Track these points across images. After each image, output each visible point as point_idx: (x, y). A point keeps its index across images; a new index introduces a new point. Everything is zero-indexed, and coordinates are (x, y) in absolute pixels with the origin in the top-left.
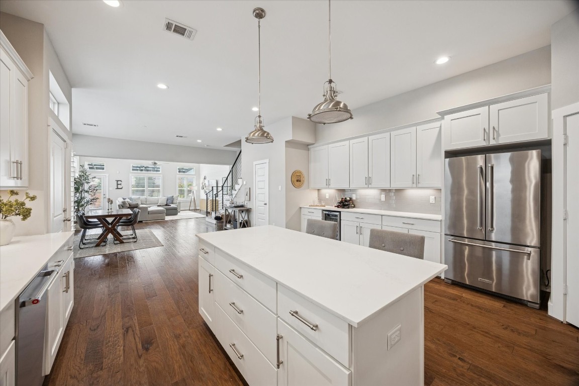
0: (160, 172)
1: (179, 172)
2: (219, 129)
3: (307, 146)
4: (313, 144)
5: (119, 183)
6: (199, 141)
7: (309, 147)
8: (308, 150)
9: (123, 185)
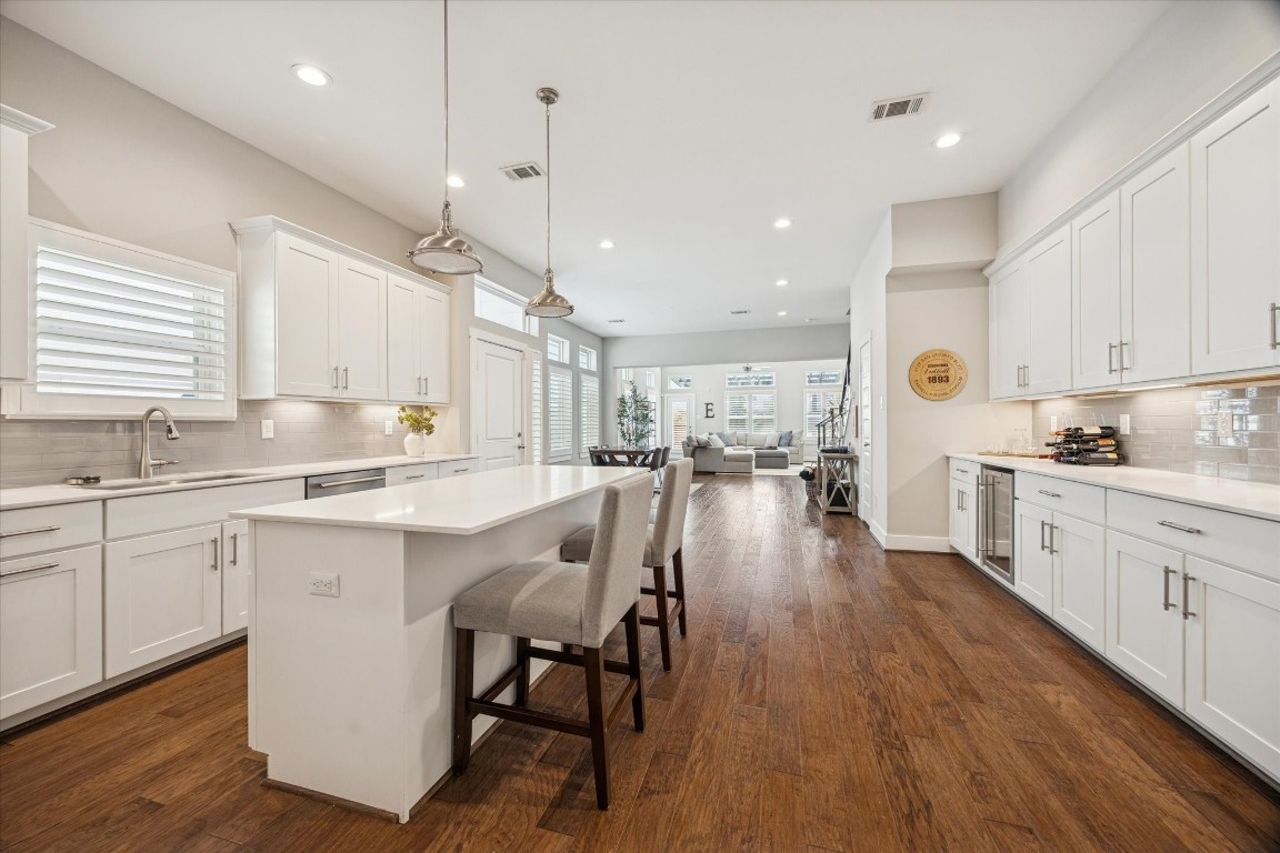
0: (774, 385)
1: (810, 382)
2: (782, 283)
3: (978, 274)
4: (991, 262)
5: (710, 407)
6: (782, 314)
7: (987, 272)
8: (986, 282)
9: (716, 410)
